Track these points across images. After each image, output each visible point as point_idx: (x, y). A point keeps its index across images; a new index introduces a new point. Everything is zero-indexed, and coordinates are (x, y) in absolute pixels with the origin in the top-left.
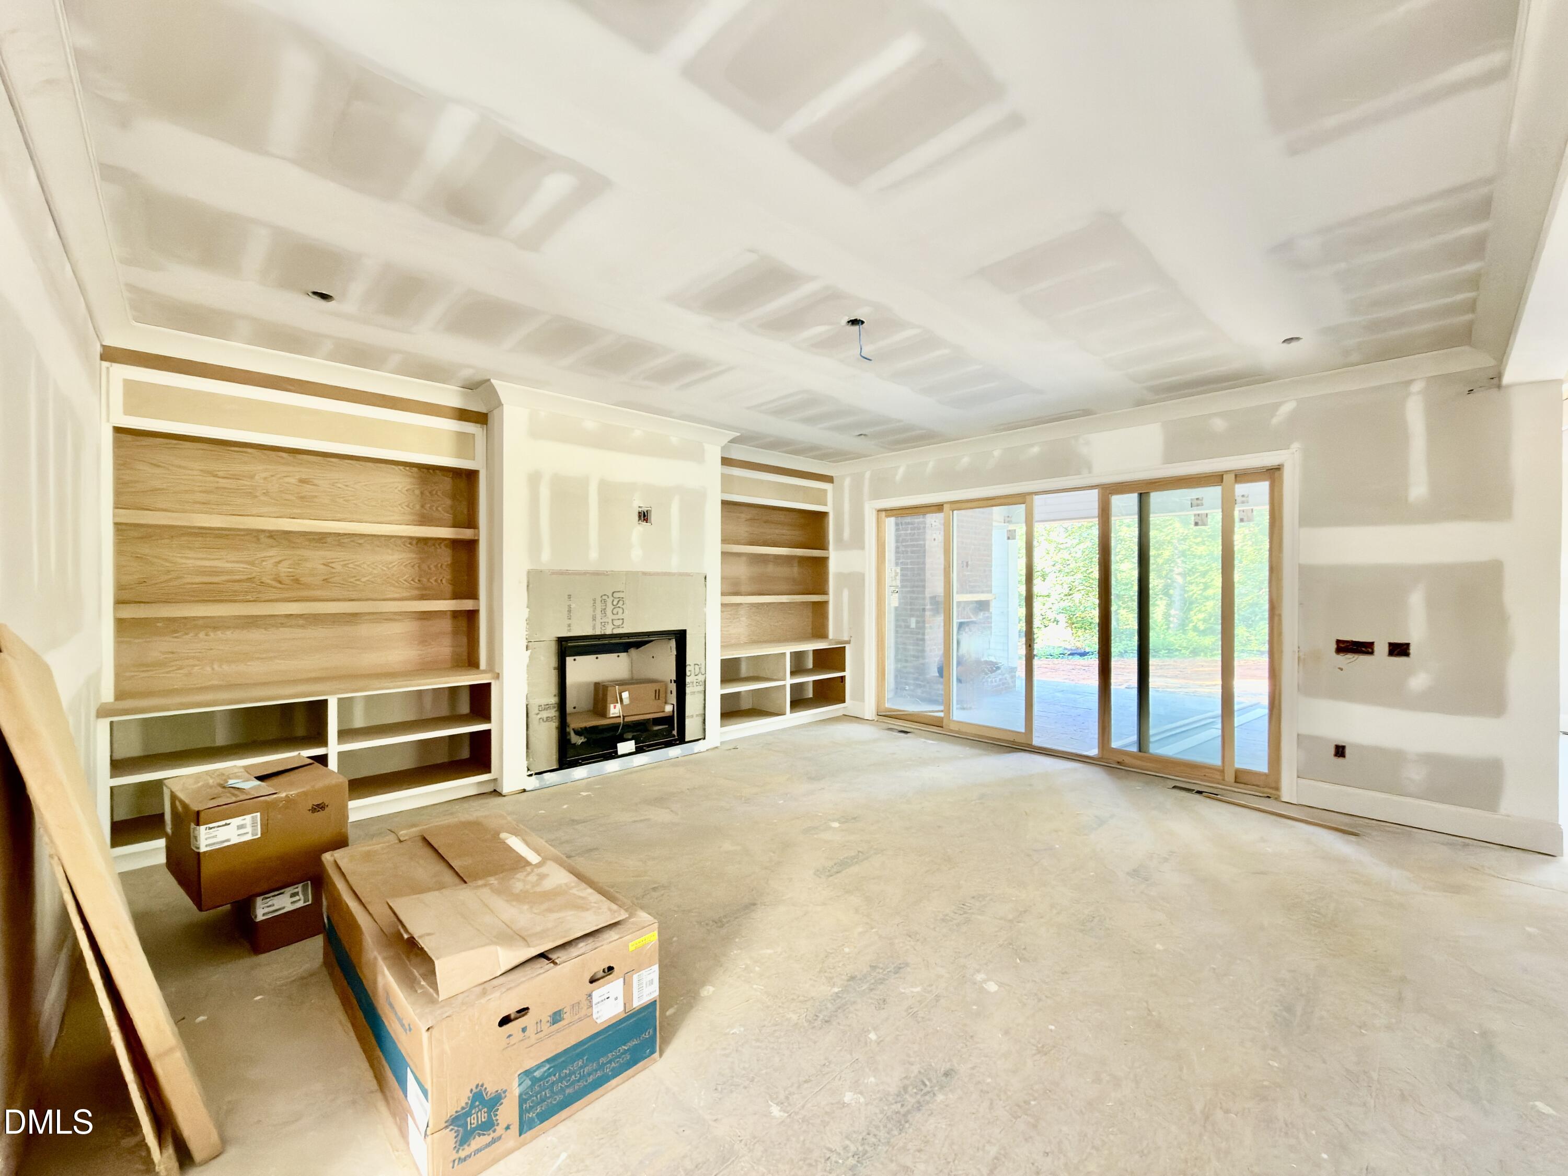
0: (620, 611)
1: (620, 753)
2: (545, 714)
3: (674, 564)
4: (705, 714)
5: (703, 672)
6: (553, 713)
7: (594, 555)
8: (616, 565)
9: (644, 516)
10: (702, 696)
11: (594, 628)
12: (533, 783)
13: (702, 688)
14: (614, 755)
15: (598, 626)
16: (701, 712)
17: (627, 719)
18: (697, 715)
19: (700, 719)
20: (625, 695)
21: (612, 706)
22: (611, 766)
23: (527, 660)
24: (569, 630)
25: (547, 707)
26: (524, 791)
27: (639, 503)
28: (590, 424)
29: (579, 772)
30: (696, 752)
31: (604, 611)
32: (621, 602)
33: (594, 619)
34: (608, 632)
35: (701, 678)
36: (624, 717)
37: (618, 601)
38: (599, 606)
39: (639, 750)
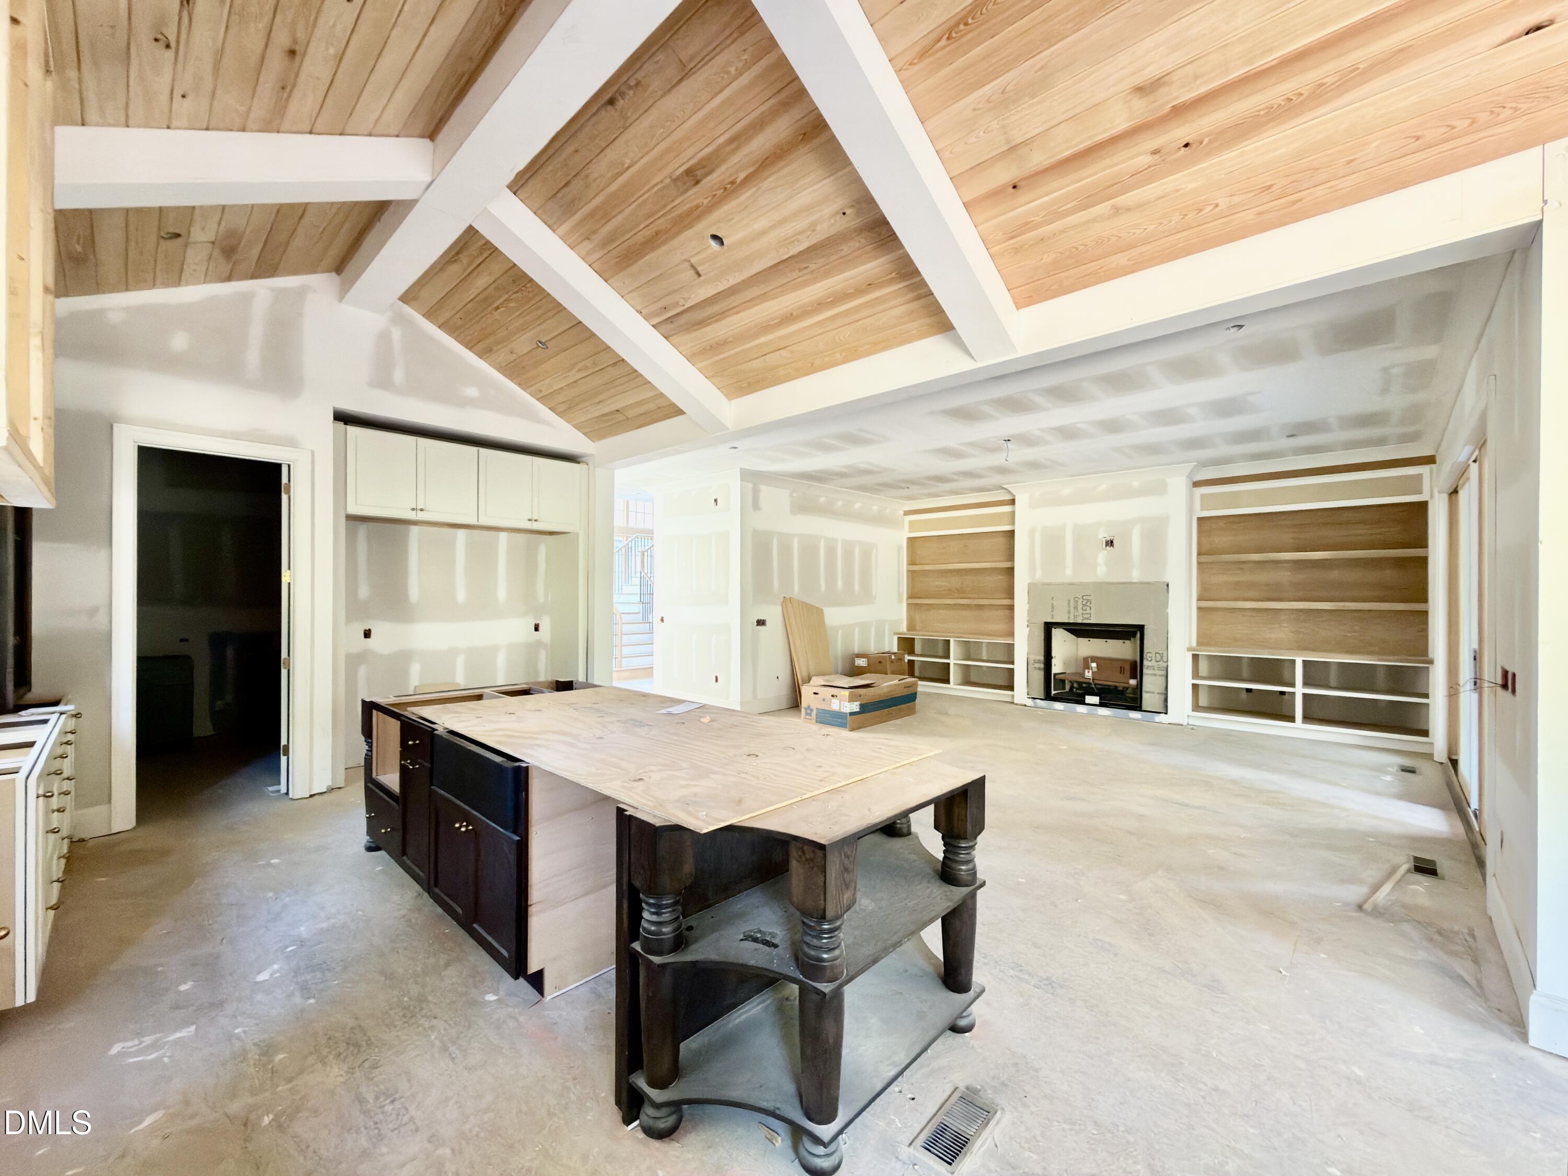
0: (1088, 608)
1: (1087, 702)
2: (1037, 665)
3: (1136, 575)
4: (1166, 694)
5: (1165, 660)
6: (1042, 666)
7: (1069, 572)
8: (1087, 578)
9: (1110, 543)
10: (1164, 679)
11: (1069, 618)
12: (1030, 702)
13: (1164, 673)
14: (1083, 702)
15: (1072, 617)
16: (1163, 691)
17: (1096, 682)
18: (1158, 693)
19: (1162, 697)
20: (1094, 665)
21: (1086, 671)
22: (1081, 709)
23: (1027, 633)
24: (1053, 618)
25: (1039, 662)
26: (1025, 706)
27: (1104, 535)
28: (1066, 491)
29: (1059, 706)
30: (1157, 721)
31: (1076, 608)
32: (1089, 603)
33: (1069, 612)
34: (1079, 621)
35: (1165, 665)
36: (1093, 679)
37: (1087, 603)
38: (1072, 603)
39: (1101, 705)
